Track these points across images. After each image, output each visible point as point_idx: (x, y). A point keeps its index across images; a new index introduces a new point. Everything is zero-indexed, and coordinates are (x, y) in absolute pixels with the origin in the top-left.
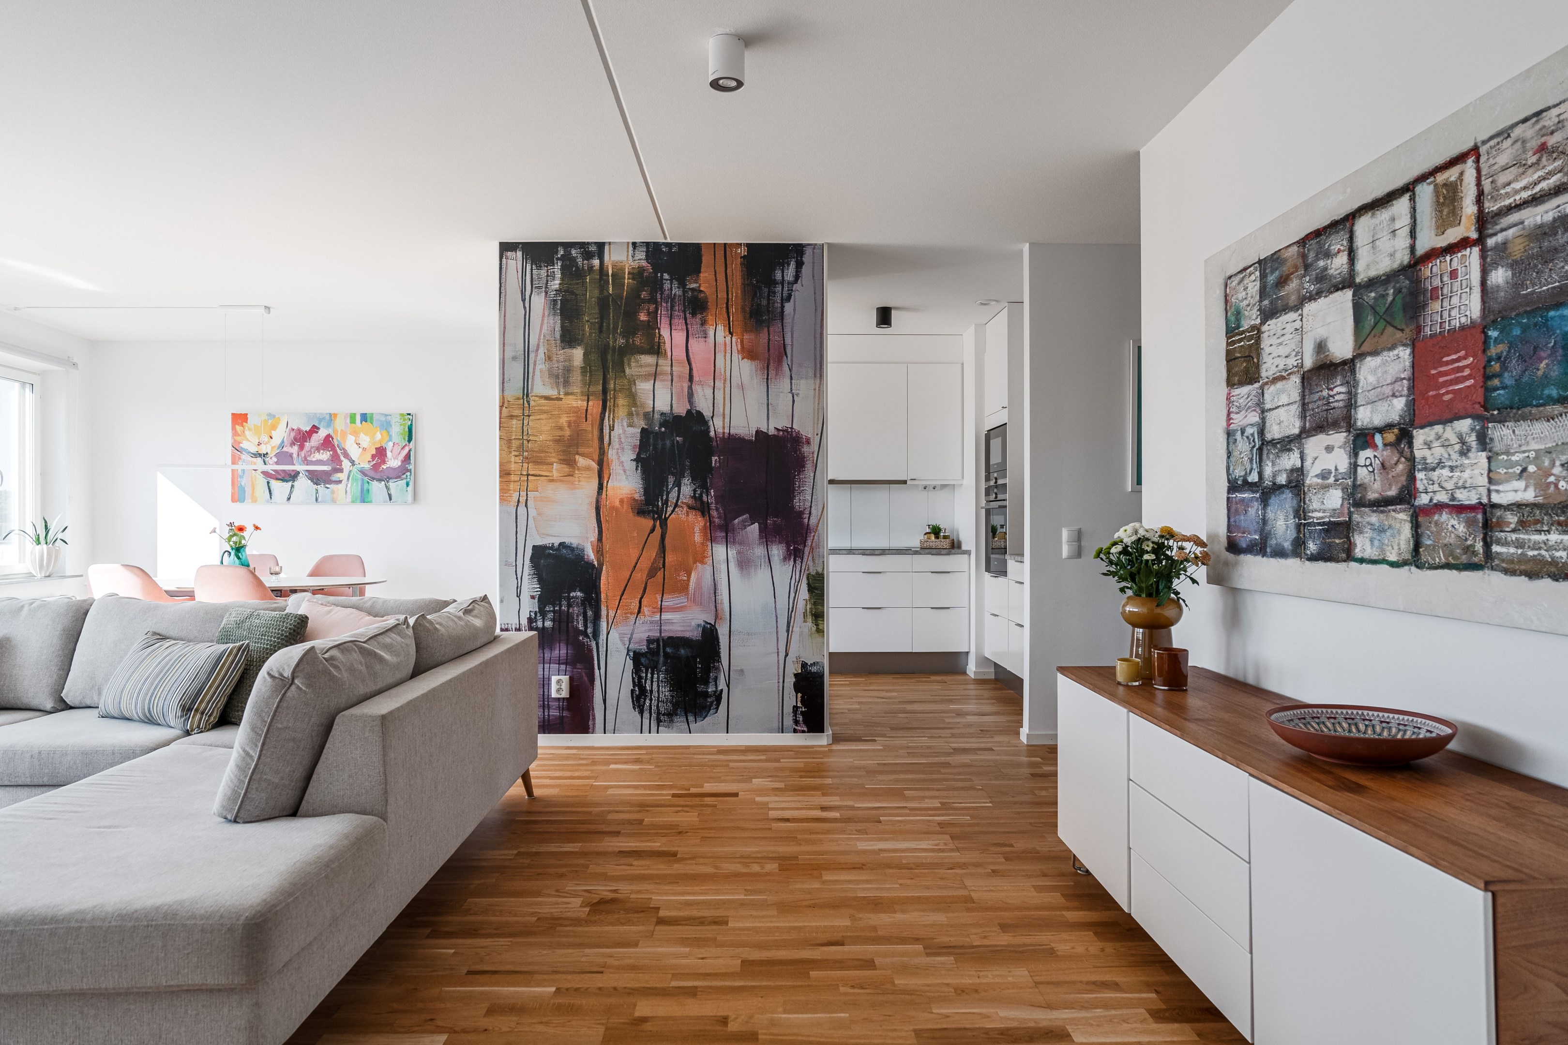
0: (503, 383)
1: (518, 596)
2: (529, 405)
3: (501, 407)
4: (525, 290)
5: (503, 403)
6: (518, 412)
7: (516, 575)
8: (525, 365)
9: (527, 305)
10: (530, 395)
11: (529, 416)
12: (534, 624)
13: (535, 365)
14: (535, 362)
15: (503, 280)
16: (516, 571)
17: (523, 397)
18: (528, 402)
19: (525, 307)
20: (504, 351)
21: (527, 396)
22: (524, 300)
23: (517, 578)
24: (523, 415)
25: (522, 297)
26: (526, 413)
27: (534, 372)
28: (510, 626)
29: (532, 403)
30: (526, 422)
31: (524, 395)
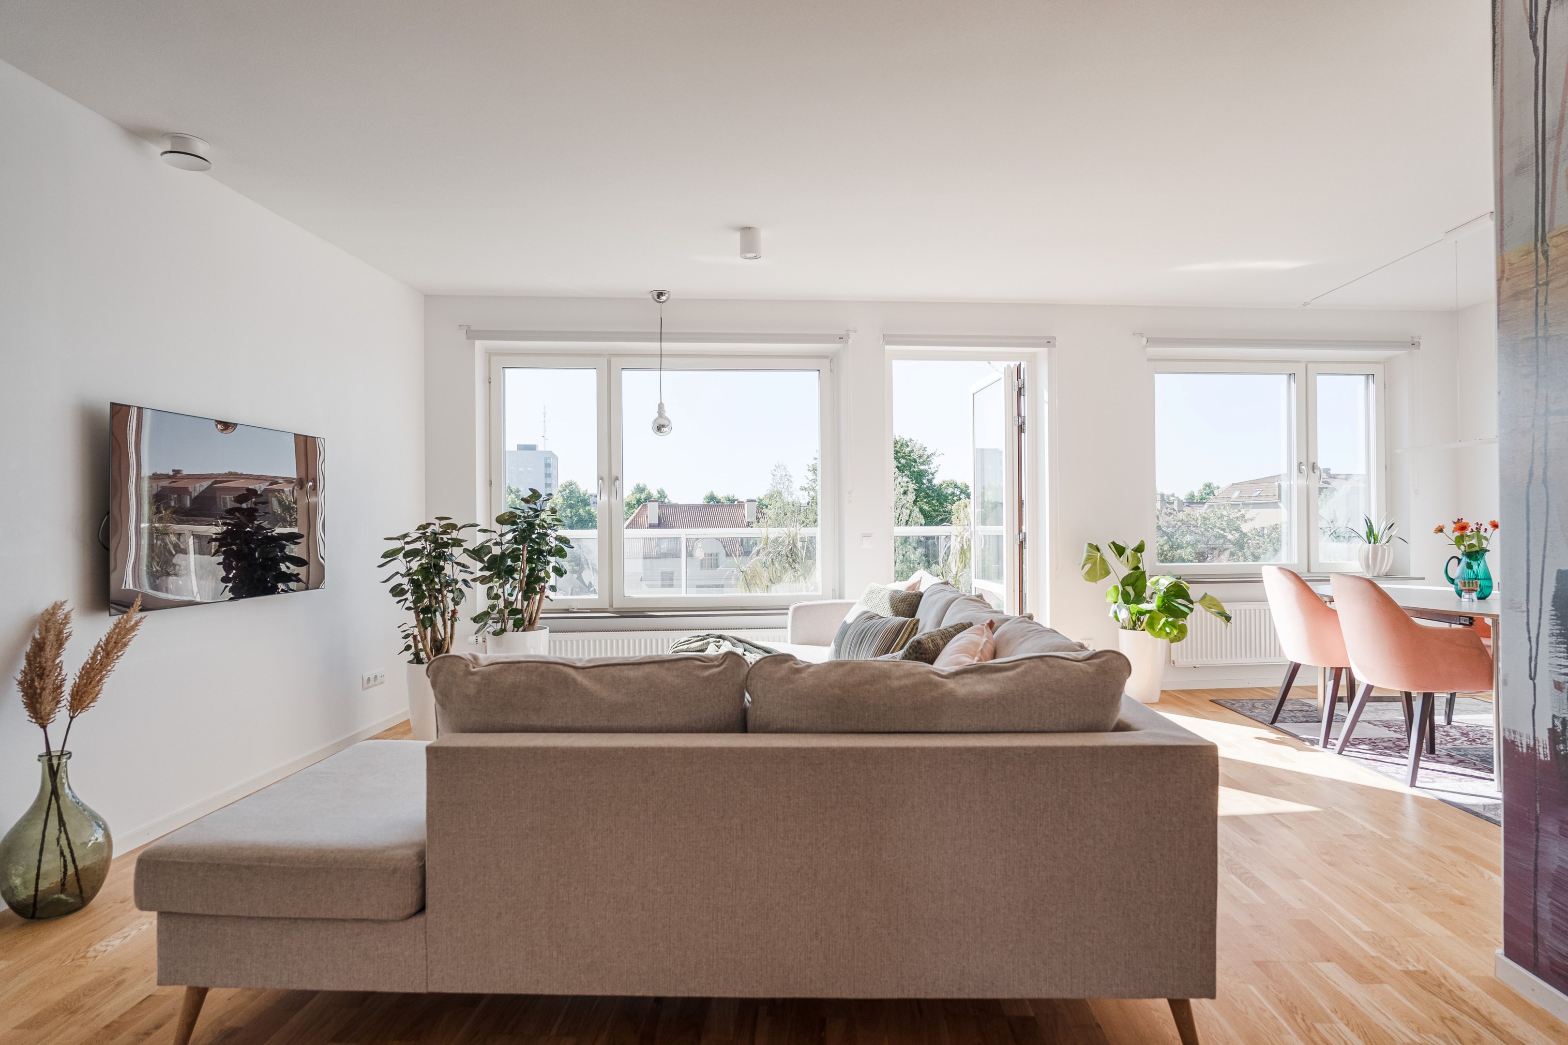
0: (1502, 230)
1: (1533, 678)
2: (1547, 259)
3: (1499, 280)
4: (1536, 10)
5: (1503, 272)
6: (1528, 282)
7: (1529, 632)
8: (1537, 176)
9: (1540, 44)
10: (1548, 236)
11: (1547, 284)
12: (1561, 747)
13: (1556, 166)
14: (1556, 158)
15: (1498, 20)
16: (1528, 624)
17: (1536, 245)
18: (1545, 254)
19: (1536, 49)
20: (1501, 164)
21: (1544, 240)
22: (1533, 36)
23: (1530, 638)
24: (1537, 285)
25: (1531, 29)
26: (1542, 277)
27: (1554, 182)
28: (1518, 736)
29: (1553, 253)
30: (1541, 299)
31: (1536, 240)
